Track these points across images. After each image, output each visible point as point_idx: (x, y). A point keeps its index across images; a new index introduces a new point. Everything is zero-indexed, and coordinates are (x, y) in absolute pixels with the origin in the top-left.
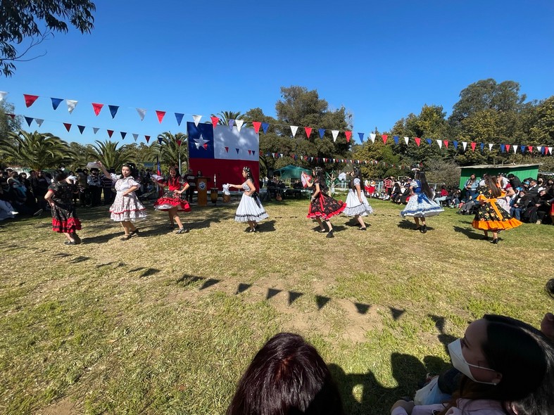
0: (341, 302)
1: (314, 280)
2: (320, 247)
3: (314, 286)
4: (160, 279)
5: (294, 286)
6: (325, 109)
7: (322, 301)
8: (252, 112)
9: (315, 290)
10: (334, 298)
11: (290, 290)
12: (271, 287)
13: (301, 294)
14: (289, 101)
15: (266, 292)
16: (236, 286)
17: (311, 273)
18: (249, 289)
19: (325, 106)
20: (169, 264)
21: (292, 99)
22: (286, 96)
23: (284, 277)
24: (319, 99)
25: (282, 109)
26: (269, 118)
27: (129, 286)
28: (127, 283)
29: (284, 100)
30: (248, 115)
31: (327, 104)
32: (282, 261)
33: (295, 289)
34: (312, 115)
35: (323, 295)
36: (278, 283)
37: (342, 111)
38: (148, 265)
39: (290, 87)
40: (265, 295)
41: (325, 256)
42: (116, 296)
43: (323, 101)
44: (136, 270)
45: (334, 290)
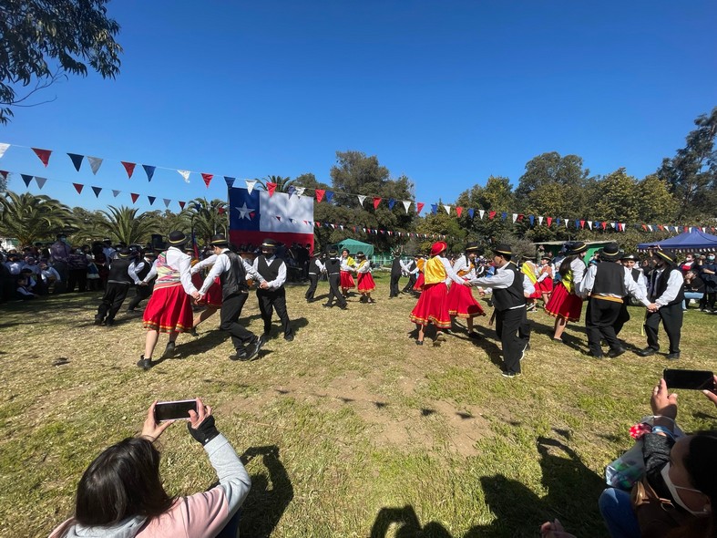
0: (437, 404)
1: (401, 378)
4: (207, 384)
5: (378, 386)
6: (385, 177)
8: (303, 178)
14: (345, 167)
17: (394, 369)
19: (385, 173)
21: (349, 165)
22: (342, 161)
24: (379, 166)
25: (338, 176)
26: (323, 185)
29: (339, 166)
31: (388, 172)
32: (358, 355)
34: (371, 184)
36: (358, 384)
39: (346, 152)
41: (407, 348)
43: (384, 168)
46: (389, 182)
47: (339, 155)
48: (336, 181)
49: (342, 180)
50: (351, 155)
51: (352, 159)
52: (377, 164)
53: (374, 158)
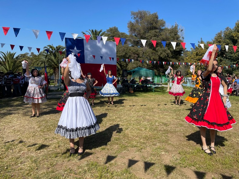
0: (184, 170)
1: (163, 153)
2: (165, 128)
3: (163, 158)
4: (50, 152)
5: (147, 158)
6: (163, 26)
7: (169, 169)
8: (111, 30)
9: (164, 161)
10: (178, 167)
11: (145, 161)
12: (131, 158)
13: (153, 164)
14: (137, 21)
15: (127, 162)
16: (105, 157)
17: (159, 148)
18: (115, 160)
19: (163, 24)
20: (55, 141)
21: (139, 20)
22: (135, 18)
23: (140, 150)
24: (159, 19)
25: (132, 28)
26: (123, 34)
27: (27, 158)
28: (26, 156)
29: (133, 21)
30: (108, 32)
31: (165, 23)
32: (137, 139)
33: (148, 160)
34: (154, 31)
35: (170, 165)
36: (136, 156)
37: (176, 27)
38: (40, 142)
39: (137, 12)
40: (127, 165)
41: (169, 135)
42: (19, 165)
43: (162, 21)
44: (32, 146)
45: (178, 161)
46: (166, 29)
47: (133, 14)
48: (131, 30)
49: (135, 30)
50: (140, 13)
51: (141, 16)
52: (157, 18)
53: (155, 14)
